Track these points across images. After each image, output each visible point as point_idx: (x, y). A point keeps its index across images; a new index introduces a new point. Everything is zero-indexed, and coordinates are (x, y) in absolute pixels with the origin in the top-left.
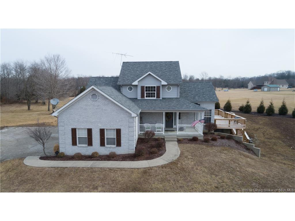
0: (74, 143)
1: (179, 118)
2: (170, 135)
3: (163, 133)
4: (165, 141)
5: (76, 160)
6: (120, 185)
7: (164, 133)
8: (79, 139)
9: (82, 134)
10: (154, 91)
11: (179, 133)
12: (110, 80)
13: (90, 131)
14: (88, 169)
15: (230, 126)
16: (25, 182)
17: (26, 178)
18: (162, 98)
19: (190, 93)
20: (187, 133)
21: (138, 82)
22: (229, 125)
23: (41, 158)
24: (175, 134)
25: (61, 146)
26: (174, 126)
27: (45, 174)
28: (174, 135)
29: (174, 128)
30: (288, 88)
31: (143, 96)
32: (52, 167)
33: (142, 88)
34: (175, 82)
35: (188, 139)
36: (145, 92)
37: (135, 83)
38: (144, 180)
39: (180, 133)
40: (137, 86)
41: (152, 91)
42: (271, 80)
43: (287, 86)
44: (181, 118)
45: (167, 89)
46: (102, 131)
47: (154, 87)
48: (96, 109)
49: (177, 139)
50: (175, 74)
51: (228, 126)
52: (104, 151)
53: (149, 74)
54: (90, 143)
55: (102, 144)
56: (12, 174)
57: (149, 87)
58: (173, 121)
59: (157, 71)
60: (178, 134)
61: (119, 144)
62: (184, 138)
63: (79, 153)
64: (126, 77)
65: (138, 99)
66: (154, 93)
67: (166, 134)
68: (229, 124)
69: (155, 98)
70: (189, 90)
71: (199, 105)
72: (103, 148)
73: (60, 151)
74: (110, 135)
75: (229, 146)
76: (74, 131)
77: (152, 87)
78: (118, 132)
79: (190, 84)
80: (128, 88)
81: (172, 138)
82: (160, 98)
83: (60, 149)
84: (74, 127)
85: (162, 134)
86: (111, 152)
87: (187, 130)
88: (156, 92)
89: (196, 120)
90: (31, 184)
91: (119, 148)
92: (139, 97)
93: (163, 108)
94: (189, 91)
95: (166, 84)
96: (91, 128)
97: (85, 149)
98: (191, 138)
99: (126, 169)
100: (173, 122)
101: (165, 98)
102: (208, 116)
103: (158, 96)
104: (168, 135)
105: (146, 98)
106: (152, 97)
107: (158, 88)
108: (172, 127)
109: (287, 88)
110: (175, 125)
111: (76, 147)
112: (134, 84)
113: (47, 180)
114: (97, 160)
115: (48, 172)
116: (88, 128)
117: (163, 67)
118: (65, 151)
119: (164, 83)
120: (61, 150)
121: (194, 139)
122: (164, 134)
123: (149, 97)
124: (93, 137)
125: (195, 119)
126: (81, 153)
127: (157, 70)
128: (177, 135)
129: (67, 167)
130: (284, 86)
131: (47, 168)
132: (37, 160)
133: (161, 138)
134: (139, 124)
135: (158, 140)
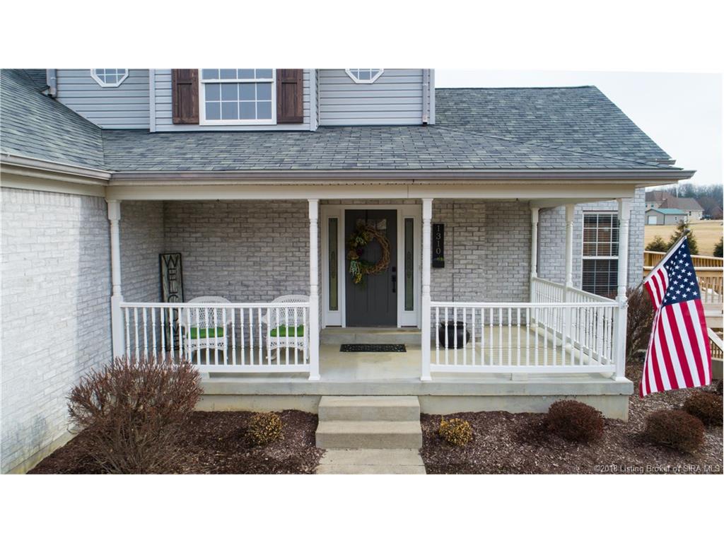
1: (438, 263)
2: (363, 384)
3: (312, 369)
4: (319, 444)
7: (322, 370)
11: (438, 367)
18: (324, 127)
20: (501, 368)
24: (408, 376)
26: (404, 318)
28: (398, 388)
29: (405, 328)
30: (703, 219)
31: (184, 107)
35: (506, 414)
36: (202, 81)
39: (447, 368)
42: (661, 200)
43: (701, 213)
44: (447, 258)
49: (424, 418)
58: (395, 279)
60: (426, 378)
65: (153, 130)
67: (333, 379)
69: (269, 122)
70: (486, 116)
81: (382, 413)
82: (300, 121)
85: (306, 375)
87: (490, 339)
88: (274, 86)
89: (534, 274)
92: (161, 118)
100: (395, 290)
103: (291, 108)
104: (354, 385)
105: (206, 123)
106: (247, 113)
108: (392, 321)
109: (700, 218)
110: (409, 306)
122: (315, 377)
123: (226, 116)
125: (530, 271)
128: (423, 385)
130: (692, 213)
134: (118, 301)
135: (252, 444)
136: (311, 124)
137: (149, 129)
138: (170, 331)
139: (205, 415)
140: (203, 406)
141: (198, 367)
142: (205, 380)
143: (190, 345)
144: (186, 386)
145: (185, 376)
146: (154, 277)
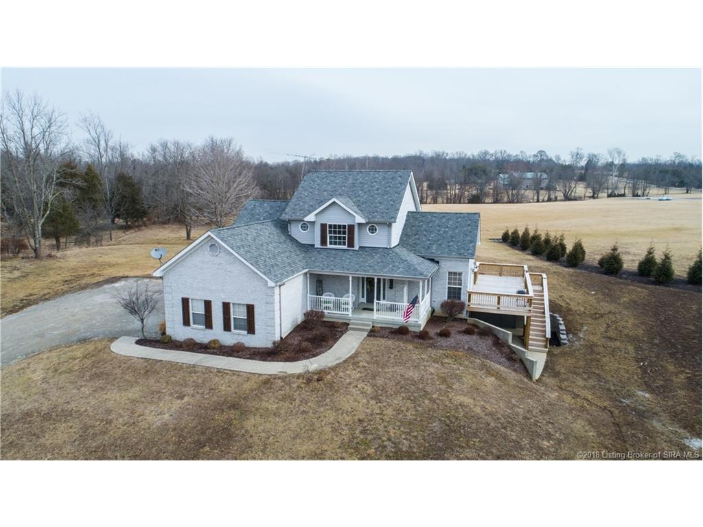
0: (186, 322)
1: (391, 287)
2: (361, 319)
3: (350, 314)
4: (348, 329)
5: (184, 350)
6: (218, 397)
7: (352, 314)
8: (193, 317)
9: (197, 308)
10: (344, 233)
12: (279, 207)
13: (208, 304)
14: (189, 366)
15: (498, 308)
16: (98, 376)
17: (101, 370)
18: (360, 247)
19: (425, 236)
21: (316, 215)
22: (499, 306)
23: (139, 342)
25: (168, 325)
27: (128, 368)
28: (368, 320)
31: (323, 242)
32: (142, 358)
33: (323, 226)
34: (383, 217)
36: (328, 235)
37: (310, 218)
38: (256, 394)
39: (380, 316)
40: (313, 223)
41: (340, 233)
44: (394, 286)
45: (369, 230)
46: (226, 306)
47: (344, 226)
48: (217, 269)
49: (372, 326)
50: (391, 200)
51: (496, 308)
52: (228, 339)
53: (334, 202)
54: (209, 325)
55: (227, 327)
56: (88, 362)
57: (335, 226)
59: (360, 192)
60: (375, 318)
61: (251, 330)
62: (384, 326)
63: (192, 339)
64: (301, 204)
65: (316, 247)
66: (344, 238)
67: (355, 316)
68: (499, 303)
69: (345, 247)
70: (426, 231)
71: (438, 262)
72: (227, 333)
73: (167, 333)
74: (239, 313)
75: (470, 349)
76: (185, 302)
77: (340, 226)
78: (250, 309)
79: (435, 217)
80: (300, 225)
81: (363, 325)
82: (353, 247)
83: (167, 329)
84: (186, 296)
86: (239, 342)
88: (346, 236)
90: (104, 381)
91: (250, 336)
92: (318, 244)
93: (348, 270)
94: (425, 233)
95: (363, 221)
96: (210, 299)
97: (202, 333)
98: (397, 327)
99: (241, 374)
101: (366, 247)
102: (455, 284)
103: (351, 244)
104: (359, 318)
105: (329, 246)
106: (340, 244)
107: (351, 228)
111: (189, 328)
112: (307, 219)
113: (127, 377)
114: (213, 354)
115: (133, 365)
116: (206, 299)
117: (375, 184)
118: (173, 333)
119: (360, 219)
120: (169, 332)
121: (401, 332)
122: (350, 316)
123: (335, 244)
124: (213, 315)
126: (194, 339)
127: (362, 190)
129: (162, 361)
131: (136, 359)
132: (131, 343)
133: (342, 323)
134: (308, 295)
135: (335, 327)
136: (356, 248)
137: (314, 245)
138: (319, 302)
139: (325, 322)
140: (325, 319)
141: (325, 311)
142: (326, 314)
143: (324, 305)
144: (322, 314)
145: (322, 312)
146: (315, 287)
